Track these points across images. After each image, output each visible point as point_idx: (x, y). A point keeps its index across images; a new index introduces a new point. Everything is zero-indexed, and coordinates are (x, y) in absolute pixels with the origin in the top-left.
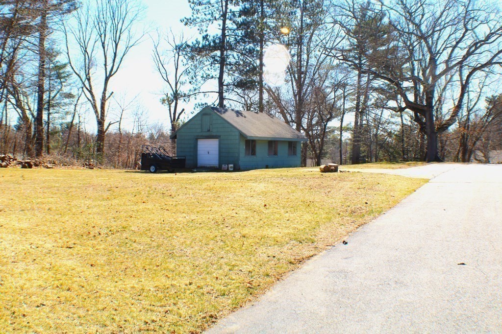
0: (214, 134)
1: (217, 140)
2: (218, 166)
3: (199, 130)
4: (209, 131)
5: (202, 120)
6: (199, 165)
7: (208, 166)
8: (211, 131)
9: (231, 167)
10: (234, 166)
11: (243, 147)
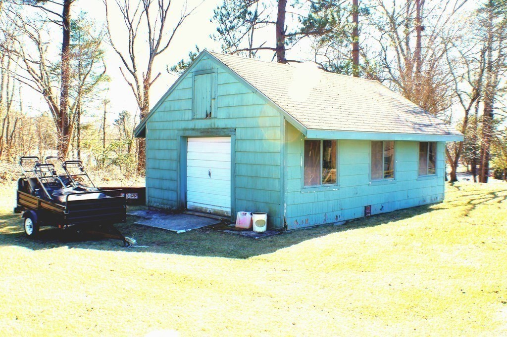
0: (220, 124)
1: (228, 139)
2: (229, 210)
3: (188, 115)
4: (208, 115)
5: (193, 88)
6: (190, 204)
7: (210, 208)
8: (213, 115)
9: (260, 223)
10: (268, 216)
11: (296, 160)
